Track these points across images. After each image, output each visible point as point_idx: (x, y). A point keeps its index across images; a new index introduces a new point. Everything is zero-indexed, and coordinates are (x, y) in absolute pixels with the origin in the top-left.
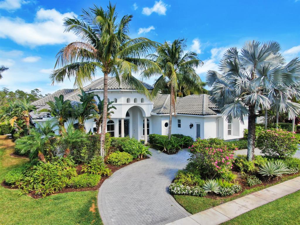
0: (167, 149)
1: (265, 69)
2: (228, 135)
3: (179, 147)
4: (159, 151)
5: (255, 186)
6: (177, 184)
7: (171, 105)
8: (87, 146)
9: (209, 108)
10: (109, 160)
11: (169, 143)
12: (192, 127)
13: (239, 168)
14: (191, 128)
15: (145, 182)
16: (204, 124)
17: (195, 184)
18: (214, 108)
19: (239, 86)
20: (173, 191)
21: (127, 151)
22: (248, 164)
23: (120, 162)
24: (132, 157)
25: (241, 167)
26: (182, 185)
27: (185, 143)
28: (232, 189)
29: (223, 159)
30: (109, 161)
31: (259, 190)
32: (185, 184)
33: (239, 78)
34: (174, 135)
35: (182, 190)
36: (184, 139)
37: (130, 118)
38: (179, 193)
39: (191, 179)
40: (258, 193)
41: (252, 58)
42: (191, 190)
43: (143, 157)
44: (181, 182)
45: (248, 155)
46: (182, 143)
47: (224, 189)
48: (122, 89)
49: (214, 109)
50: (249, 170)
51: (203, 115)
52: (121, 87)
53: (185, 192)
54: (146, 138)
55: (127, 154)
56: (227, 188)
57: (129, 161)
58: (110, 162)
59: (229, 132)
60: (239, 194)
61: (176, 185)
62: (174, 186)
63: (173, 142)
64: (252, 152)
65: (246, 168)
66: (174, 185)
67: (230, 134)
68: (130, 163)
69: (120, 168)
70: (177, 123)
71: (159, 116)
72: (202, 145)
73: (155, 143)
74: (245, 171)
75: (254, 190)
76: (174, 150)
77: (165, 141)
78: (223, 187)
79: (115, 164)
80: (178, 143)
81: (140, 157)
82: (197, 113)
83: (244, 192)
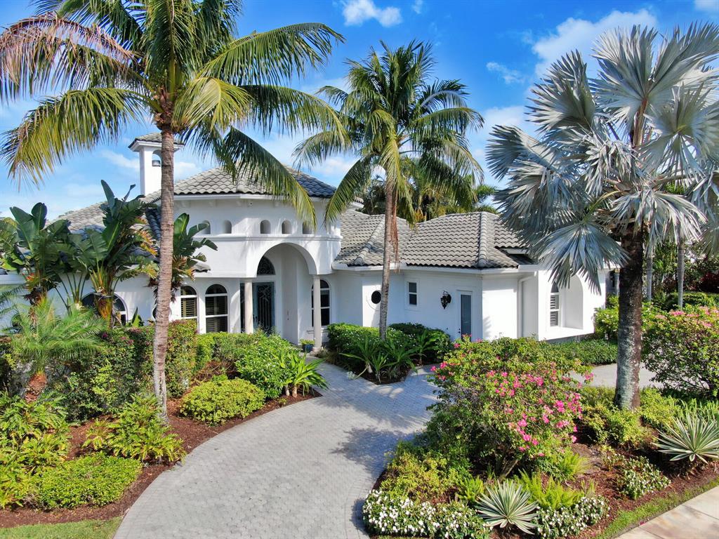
0: (373, 369)
1: (685, 105)
2: (552, 324)
3: (409, 362)
4: (350, 375)
5: (649, 497)
6: (389, 495)
7: (385, 239)
8: (113, 362)
9: (497, 247)
10: (187, 404)
11: (378, 352)
12: (449, 302)
13: (591, 431)
14: (444, 306)
15: (288, 481)
16: (483, 295)
17: (451, 493)
18: (510, 247)
19: (597, 165)
20: (373, 524)
21: (247, 376)
22: (622, 421)
23: (219, 412)
24: (262, 394)
25: (599, 429)
26: (408, 500)
27: (429, 348)
28: (576, 515)
29: (547, 411)
30: (186, 410)
31: (663, 512)
32: (418, 493)
33: (594, 140)
34: (396, 327)
35: (405, 520)
36: (423, 337)
37: (277, 279)
38: (394, 528)
39: (439, 474)
40: (662, 523)
41: (634, 77)
42: (437, 518)
43: (298, 392)
44: (402, 486)
45: (619, 388)
46: (417, 349)
47: (552, 516)
48: (242, 193)
49: (510, 251)
50: (626, 438)
51: (480, 268)
52: (242, 187)
53: (414, 526)
54: (318, 336)
55: (245, 385)
56: (561, 513)
57: (252, 406)
58: (190, 413)
59: (555, 319)
60: (600, 531)
61: (386, 498)
62: (378, 502)
63: (393, 347)
64: (633, 379)
65: (617, 433)
66: (379, 500)
67: (557, 324)
68: (256, 413)
69: (220, 431)
70: (406, 294)
71: (356, 272)
72: (475, 363)
73: (342, 348)
74: (613, 443)
75: (649, 511)
76: (394, 372)
77: (369, 345)
78: (545, 508)
79: (203, 419)
80: (407, 348)
81: (291, 393)
82: (461, 263)
83: (617, 521)
